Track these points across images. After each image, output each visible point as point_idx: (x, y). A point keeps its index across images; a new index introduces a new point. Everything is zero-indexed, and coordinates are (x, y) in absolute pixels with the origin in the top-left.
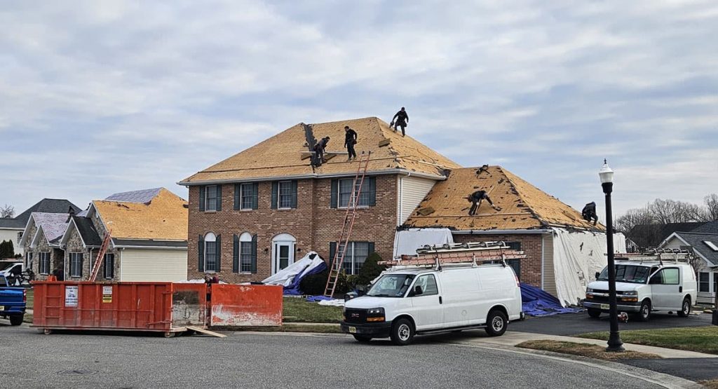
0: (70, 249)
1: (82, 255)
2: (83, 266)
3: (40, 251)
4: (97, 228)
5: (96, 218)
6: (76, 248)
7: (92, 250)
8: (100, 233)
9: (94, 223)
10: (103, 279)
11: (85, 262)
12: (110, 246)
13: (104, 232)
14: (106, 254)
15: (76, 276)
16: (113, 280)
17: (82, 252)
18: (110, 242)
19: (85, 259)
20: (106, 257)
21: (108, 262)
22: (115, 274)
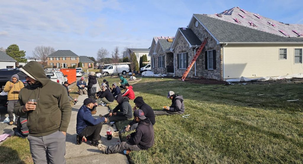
0: (177, 52)
1: (187, 54)
3: (158, 56)
4: (197, 34)
5: (196, 27)
6: (182, 50)
7: (196, 49)
8: (200, 37)
9: (194, 31)
10: (204, 70)
11: (190, 58)
12: (211, 44)
13: (204, 35)
14: (207, 51)
15: (183, 69)
16: (215, 71)
17: (187, 52)
18: (212, 41)
19: (190, 57)
20: (207, 54)
21: (209, 57)
22: (217, 66)
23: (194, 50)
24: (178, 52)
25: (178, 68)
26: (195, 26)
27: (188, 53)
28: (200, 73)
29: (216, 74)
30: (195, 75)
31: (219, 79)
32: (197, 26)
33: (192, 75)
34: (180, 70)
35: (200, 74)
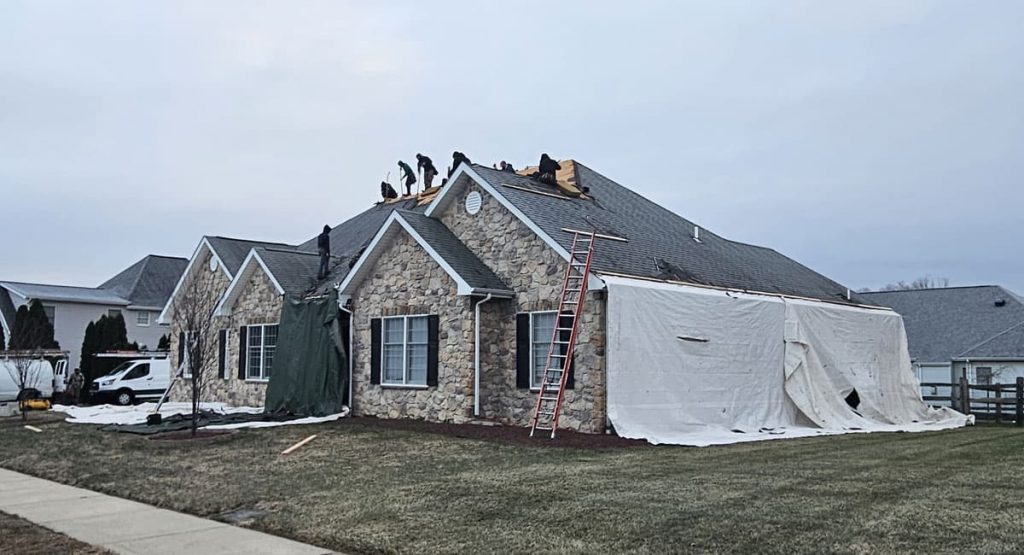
0: (372, 310)
1: (433, 322)
2: (443, 354)
3: (242, 323)
4: (472, 244)
5: (468, 215)
6: (400, 303)
7: (481, 305)
8: (488, 255)
9: (457, 231)
10: (510, 393)
11: (449, 341)
12: (549, 288)
13: (513, 251)
14: (527, 316)
15: (404, 385)
16: (569, 394)
17: (432, 313)
18: (552, 278)
19: (451, 333)
20: (528, 325)
21: (535, 339)
22: (582, 376)
23: (472, 309)
24: (375, 313)
25: (375, 379)
26: (462, 209)
27: (437, 317)
28: (492, 403)
29: (572, 406)
30: (477, 413)
31: (586, 426)
32: (473, 212)
33: (459, 411)
34: (384, 388)
35: (490, 407)
